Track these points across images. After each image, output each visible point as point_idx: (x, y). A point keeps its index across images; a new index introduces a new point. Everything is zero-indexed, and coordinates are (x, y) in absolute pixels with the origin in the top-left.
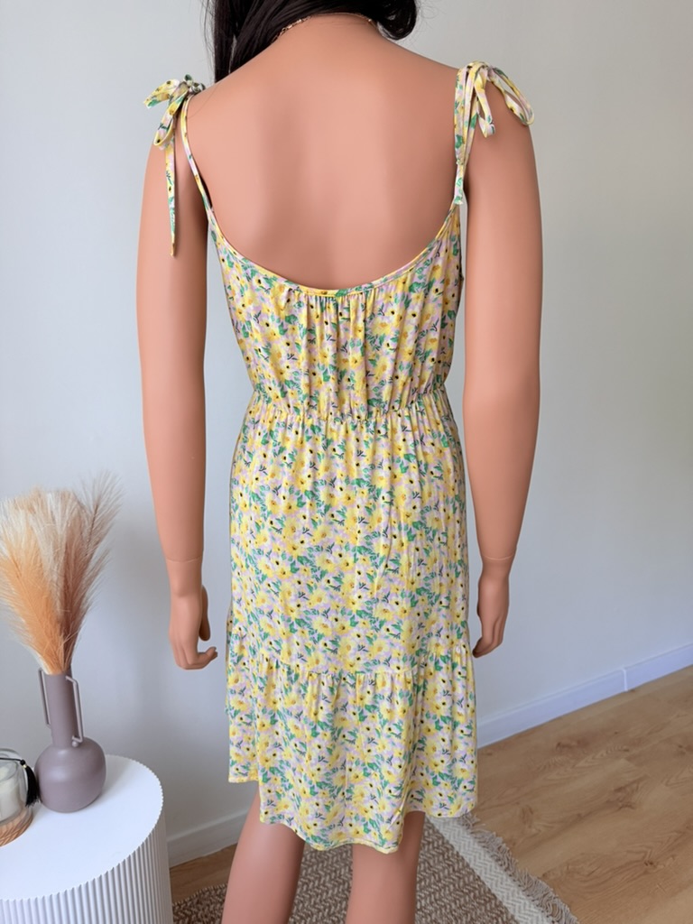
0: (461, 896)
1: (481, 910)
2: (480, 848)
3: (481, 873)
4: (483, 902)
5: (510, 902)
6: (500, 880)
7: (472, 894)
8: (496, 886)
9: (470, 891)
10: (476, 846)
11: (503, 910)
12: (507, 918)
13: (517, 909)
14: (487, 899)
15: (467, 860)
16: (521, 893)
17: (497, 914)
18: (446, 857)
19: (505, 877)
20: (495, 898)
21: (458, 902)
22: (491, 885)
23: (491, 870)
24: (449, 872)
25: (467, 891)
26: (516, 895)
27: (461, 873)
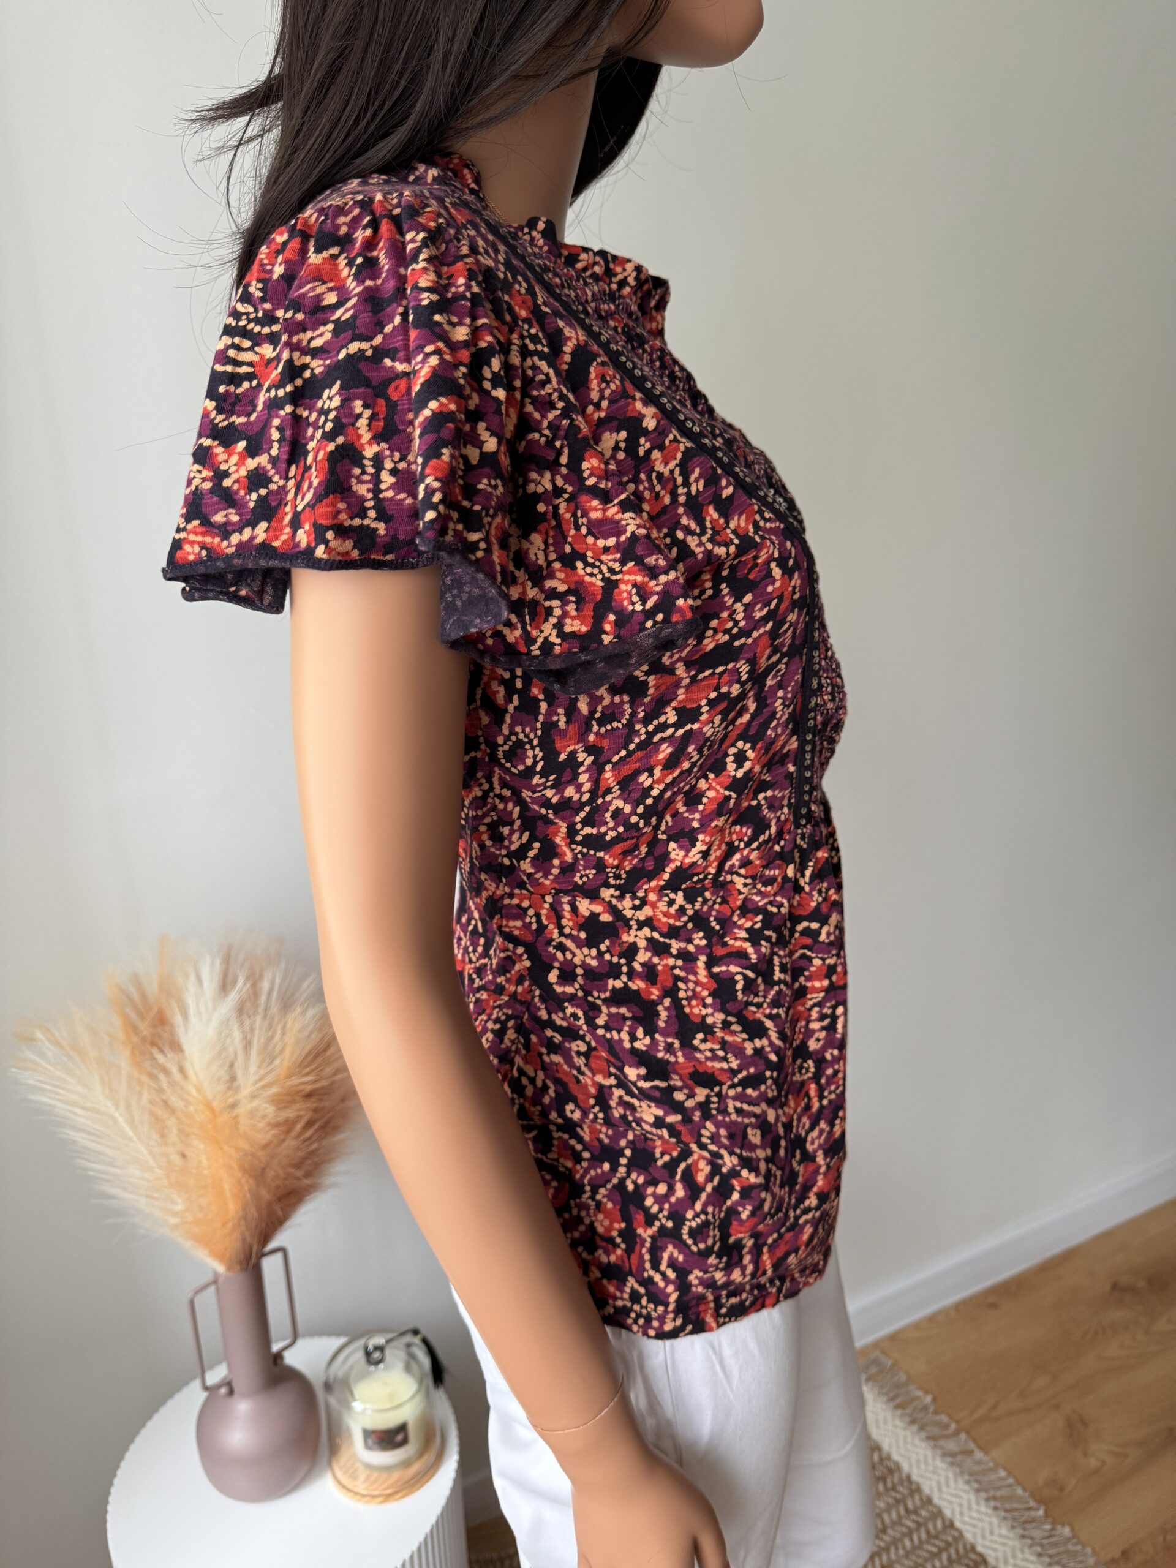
0: (926, 1560)
2: (944, 1466)
3: (953, 1511)
6: (987, 1527)
7: (944, 1556)
8: (983, 1537)
9: (941, 1551)
10: (939, 1463)
15: (926, 1490)
16: (1027, 1550)
18: (889, 1485)
19: (995, 1521)
22: (974, 1535)
23: (970, 1508)
24: (899, 1517)
25: (934, 1550)
26: (1020, 1555)
27: (920, 1516)
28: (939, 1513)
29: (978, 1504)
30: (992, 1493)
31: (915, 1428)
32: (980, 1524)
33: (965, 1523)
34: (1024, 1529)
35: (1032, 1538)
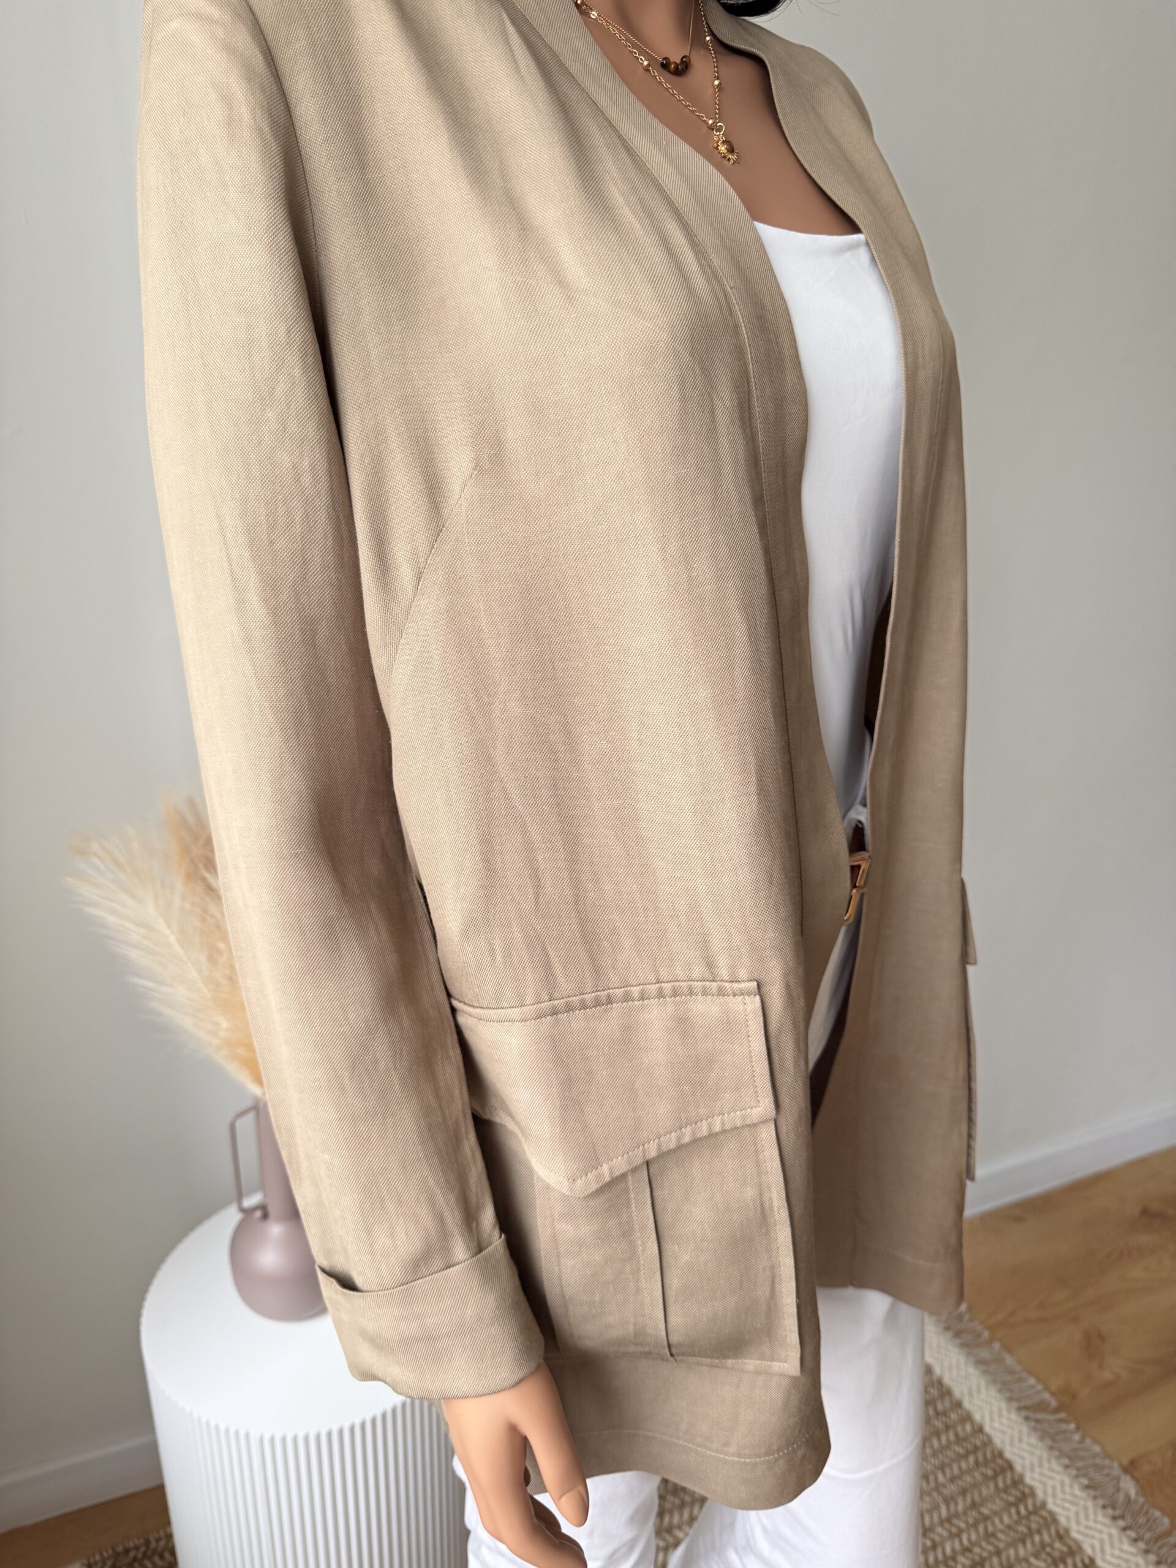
0: (952, 1460)
1: (988, 1487)
2: (976, 1373)
3: (983, 1417)
4: (990, 1473)
5: (1036, 1476)
6: (1016, 1435)
7: (971, 1459)
8: (1012, 1444)
9: (968, 1453)
10: (971, 1370)
11: (1027, 1491)
12: (1034, 1505)
13: (1050, 1490)
14: (997, 1468)
15: (957, 1392)
16: (1054, 1461)
17: (1016, 1497)
19: (1025, 1429)
20: (1010, 1466)
21: (948, 1471)
22: (1003, 1442)
23: (1000, 1415)
25: (961, 1451)
26: (1046, 1464)
27: (950, 1418)
28: (967, 1418)
29: (1009, 1411)
30: (1023, 1404)
31: (949, 1334)
32: (1009, 1431)
33: (994, 1429)
34: (1054, 1440)
35: (1060, 1450)
